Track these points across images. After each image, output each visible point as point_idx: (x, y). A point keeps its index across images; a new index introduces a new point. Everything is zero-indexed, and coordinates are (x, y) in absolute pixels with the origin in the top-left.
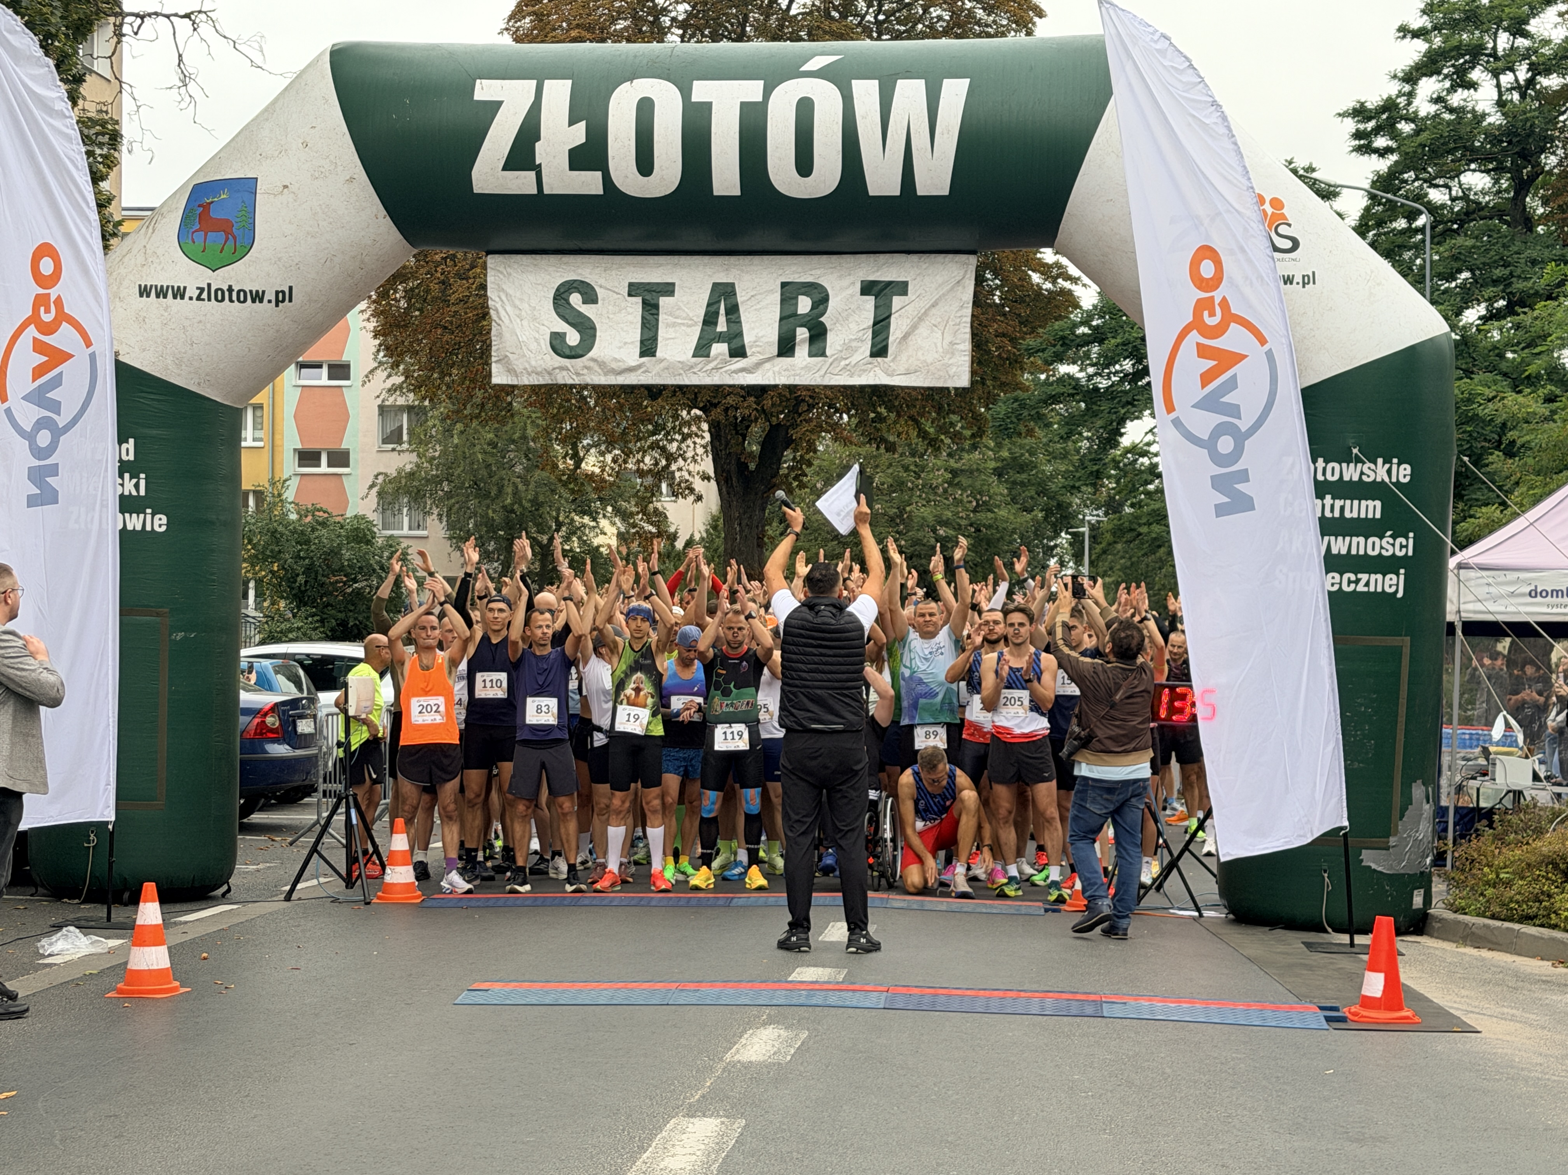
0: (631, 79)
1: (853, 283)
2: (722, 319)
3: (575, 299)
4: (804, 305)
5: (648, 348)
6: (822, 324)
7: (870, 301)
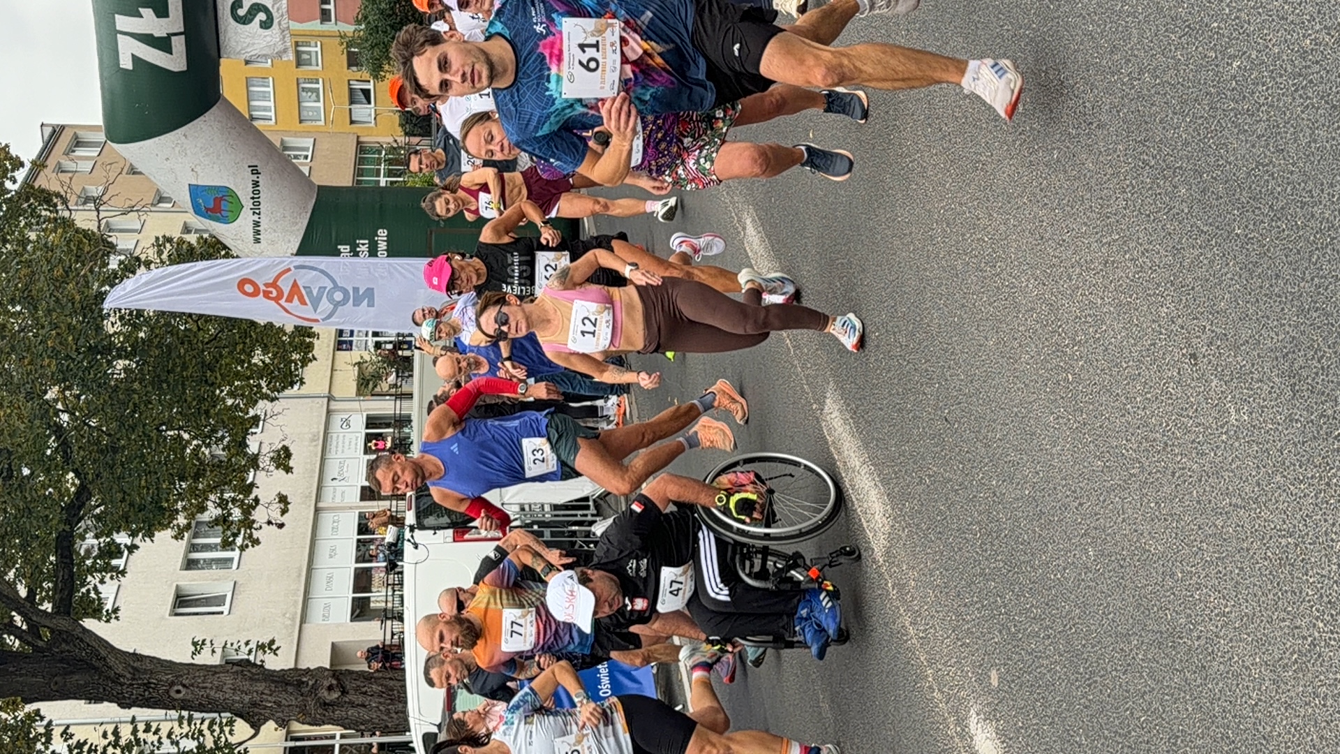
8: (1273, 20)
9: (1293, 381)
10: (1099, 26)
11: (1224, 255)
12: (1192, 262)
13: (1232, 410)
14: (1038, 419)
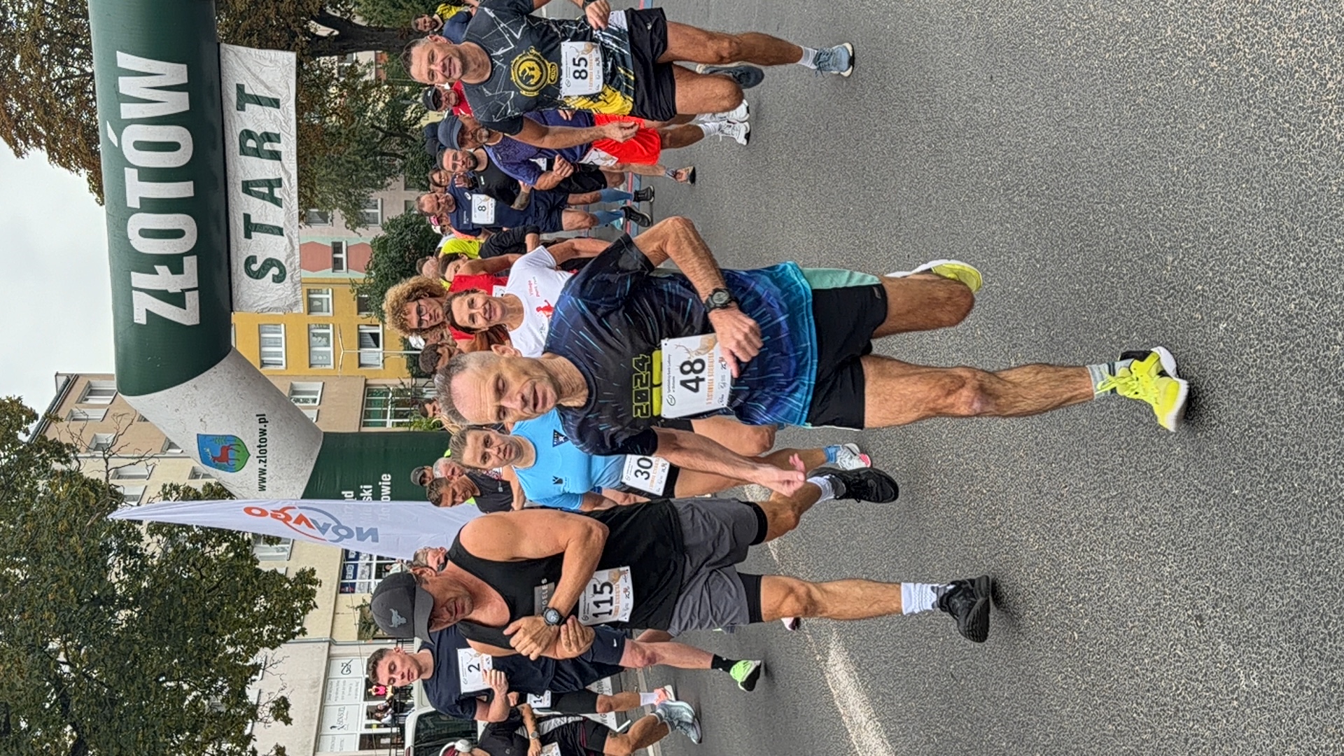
0: (129, 240)
1: (239, 115)
2: (261, 190)
3: (255, 267)
4: (251, 143)
5: (280, 231)
6: (261, 135)
7: (247, 105)
8: (1257, 284)
9: (1300, 647)
10: (1085, 285)
11: (1223, 515)
12: (1192, 522)
13: (1241, 675)
14: (1046, 678)
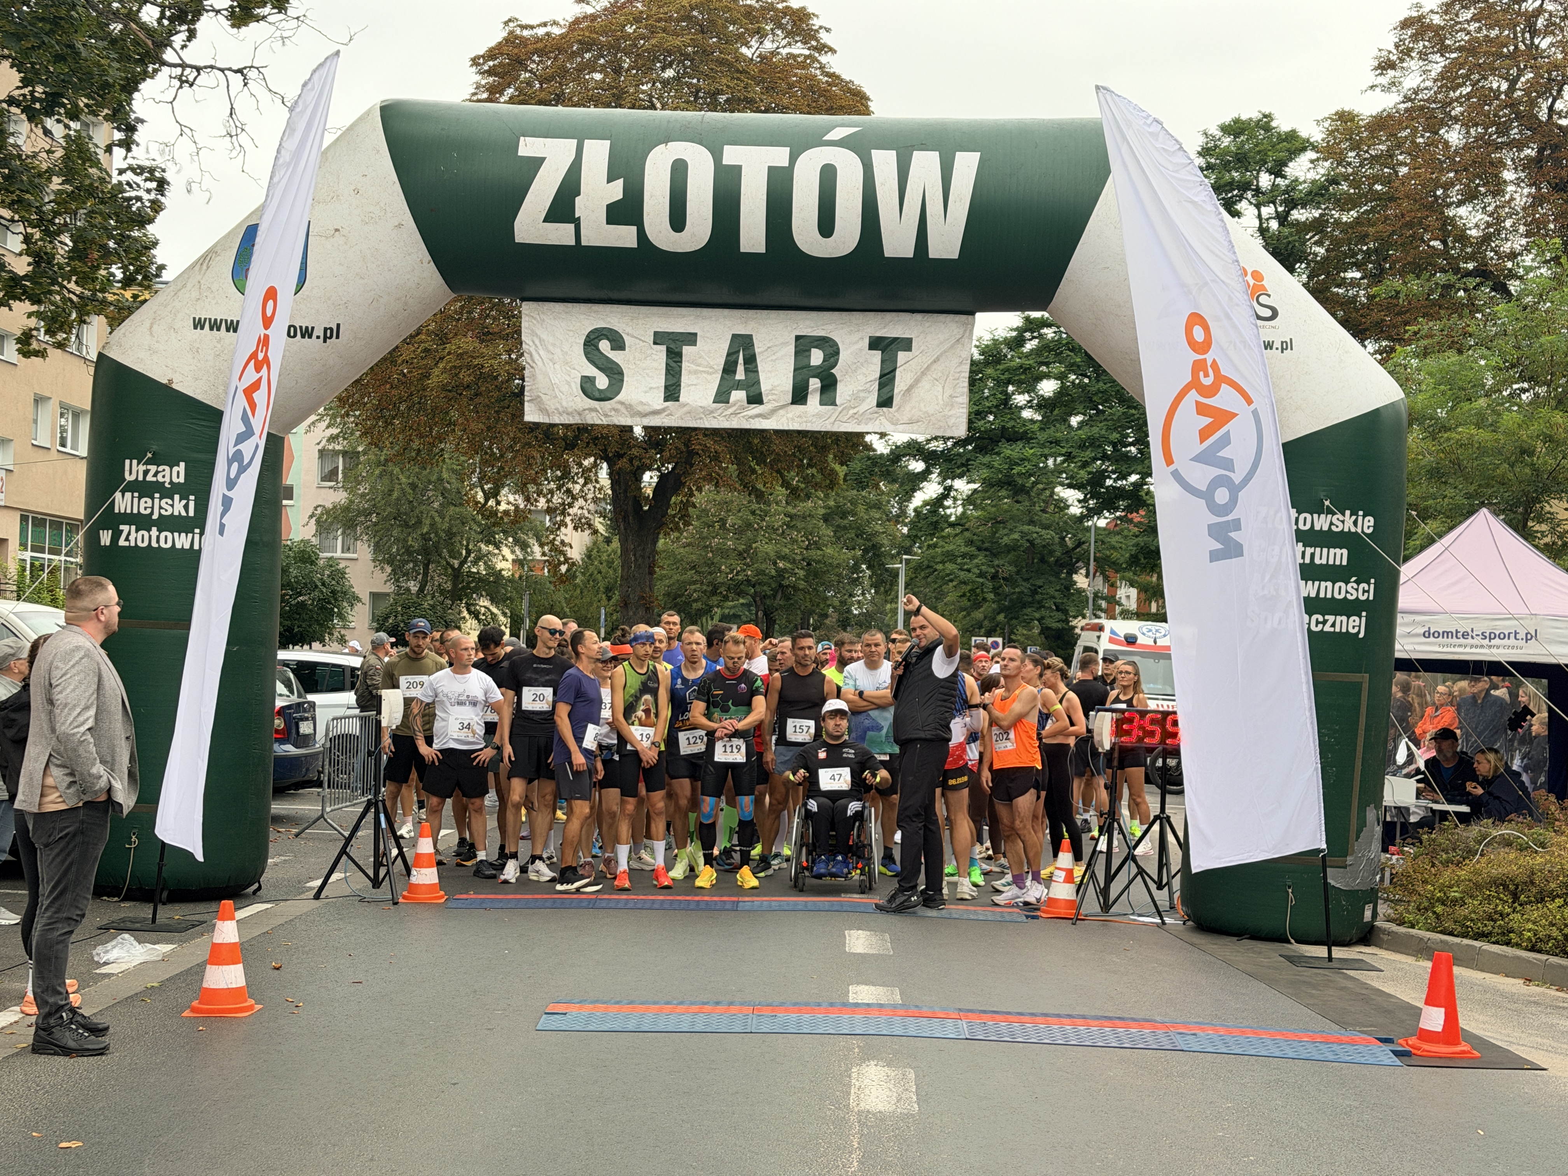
0: (666, 143)
1: (862, 339)
2: (740, 368)
3: (604, 346)
4: (817, 357)
5: (672, 392)
6: (833, 376)
7: (877, 355)
